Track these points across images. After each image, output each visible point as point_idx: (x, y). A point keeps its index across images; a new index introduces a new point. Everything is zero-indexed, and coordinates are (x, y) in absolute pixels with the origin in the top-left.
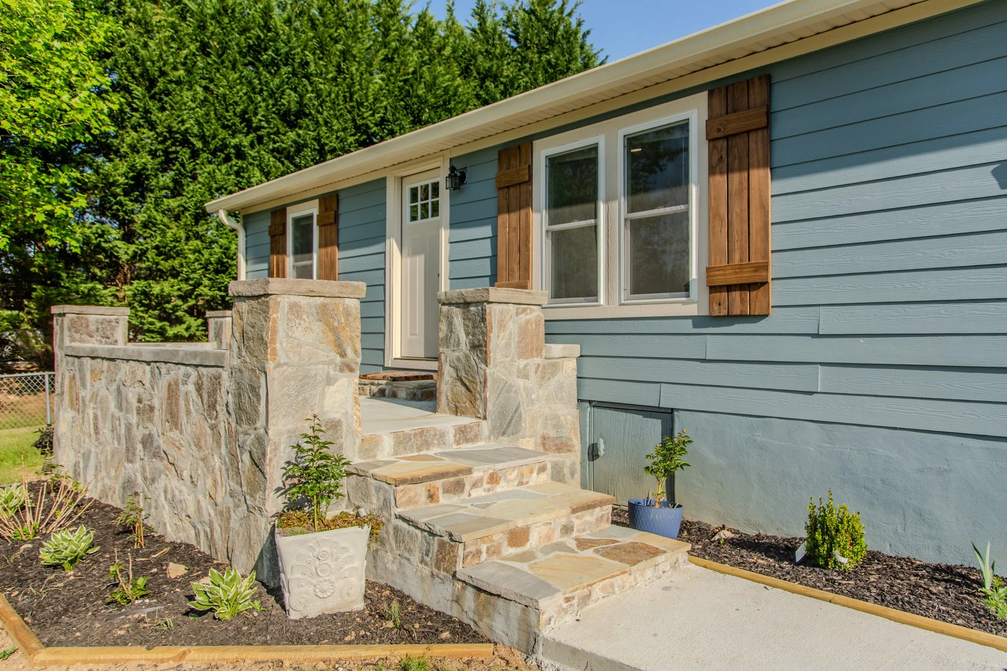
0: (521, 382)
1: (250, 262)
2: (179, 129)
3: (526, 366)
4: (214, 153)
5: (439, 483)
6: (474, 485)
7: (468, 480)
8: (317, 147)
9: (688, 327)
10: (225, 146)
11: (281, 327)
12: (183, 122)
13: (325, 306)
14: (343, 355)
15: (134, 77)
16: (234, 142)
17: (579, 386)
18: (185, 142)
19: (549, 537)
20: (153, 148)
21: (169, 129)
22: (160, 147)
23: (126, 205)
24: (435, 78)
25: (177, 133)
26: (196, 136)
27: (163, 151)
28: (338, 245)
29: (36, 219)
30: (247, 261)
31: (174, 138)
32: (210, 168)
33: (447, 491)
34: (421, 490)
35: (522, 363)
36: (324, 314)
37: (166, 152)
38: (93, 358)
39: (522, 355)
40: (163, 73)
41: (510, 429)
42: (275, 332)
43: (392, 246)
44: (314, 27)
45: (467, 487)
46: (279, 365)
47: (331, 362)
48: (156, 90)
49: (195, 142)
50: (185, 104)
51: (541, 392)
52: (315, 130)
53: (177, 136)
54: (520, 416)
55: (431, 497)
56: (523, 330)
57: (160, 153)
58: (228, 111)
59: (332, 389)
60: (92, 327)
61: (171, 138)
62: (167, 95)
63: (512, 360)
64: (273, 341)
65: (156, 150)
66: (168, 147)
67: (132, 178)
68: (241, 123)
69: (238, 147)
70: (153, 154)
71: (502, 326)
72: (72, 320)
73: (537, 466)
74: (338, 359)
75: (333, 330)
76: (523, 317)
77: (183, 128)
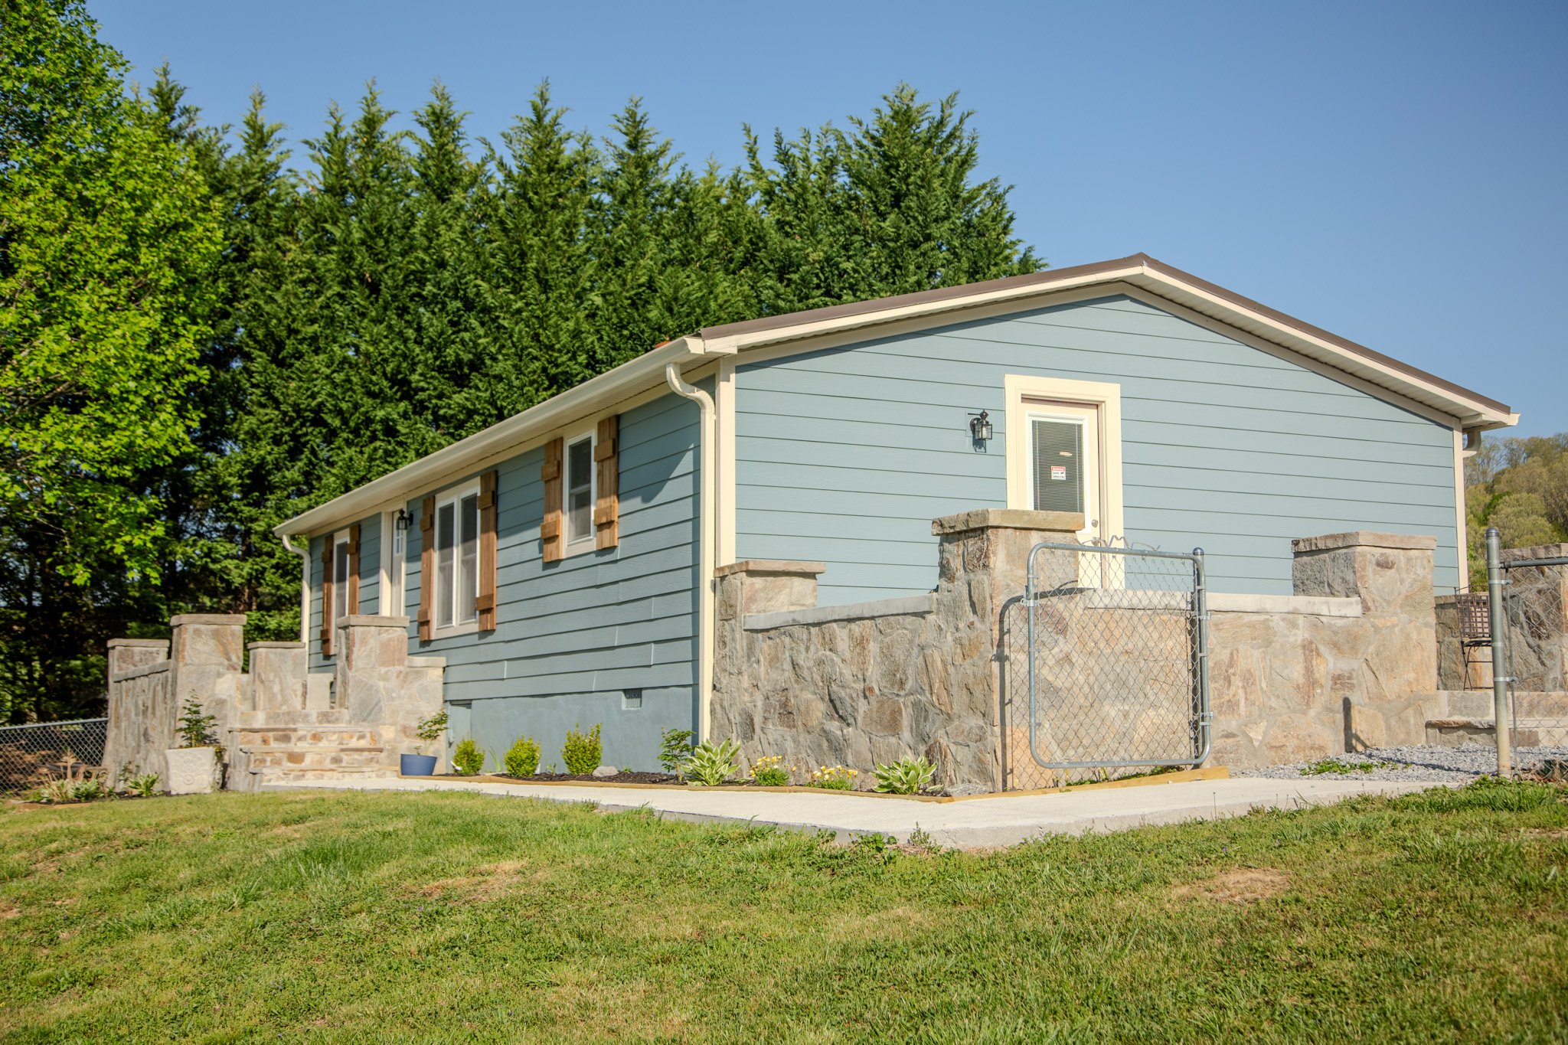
0: (381, 684)
1: (314, 589)
2: (309, 405)
3: (387, 672)
4: (356, 432)
5: (271, 734)
6: (300, 739)
7: (294, 736)
8: (494, 412)
10: (368, 421)
11: (188, 643)
12: (313, 396)
13: (218, 630)
14: (229, 659)
15: (256, 341)
16: (380, 414)
17: (445, 690)
18: (318, 422)
19: (320, 762)
20: (277, 432)
21: (296, 407)
22: (287, 430)
23: (241, 511)
25: (306, 410)
26: (331, 411)
27: (290, 435)
28: (359, 575)
29: (116, 551)
30: (311, 589)
31: (303, 417)
32: (350, 452)
33: (276, 739)
34: (258, 736)
35: (383, 670)
36: (216, 635)
37: (294, 437)
39: (383, 664)
40: (292, 332)
41: (371, 718)
42: (184, 645)
43: (384, 577)
44: (505, 230)
45: (293, 739)
46: (186, 665)
47: (220, 664)
48: (284, 353)
49: (330, 421)
50: (316, 372)
51: (402, 692)
52: (486, 390)
53: (307, 414)
54: (381, 709)
55: (265, 741)
56: (385, 646)
57: (286, 438)
58: (374, 373)
59: (221, 680)
60: (137, 658)
61: (299, 417)
62: (298, 359)
63: (373, 667)
64: (183, 651)
65: (282, 434)
66: (296, 429)
67: (249, 476)
68: (391, 388)
69: (385, 421)
70: (277, 441)
71: (364, 642)
72: (120, 652)
73: (357, 734)
74: (226, 662)
75: (223, 644)
76: (385, 636)
77: (314, 404)
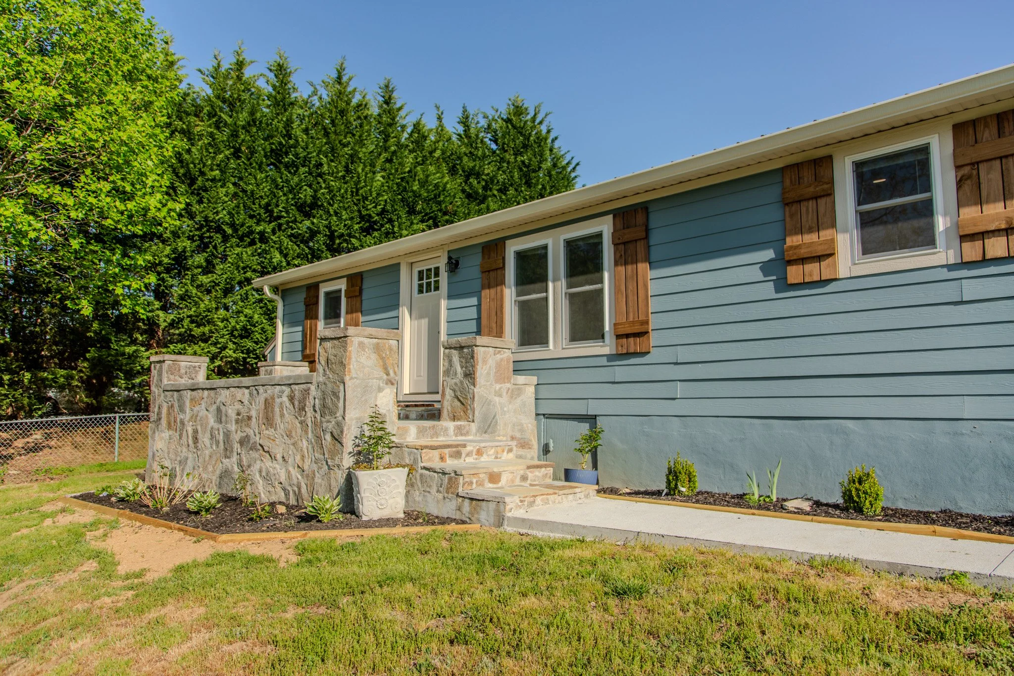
0: (497, 399)
1: (285, 326)
2: (214, 218)
3: (500, 389)
4: (241, 239)
5: (447, 451)
6: (468, 455)
7: (464, 451)
8: (328, 233)
9: (604, 362)
10: (251, 232)
11: (354, 356)
12: (217, 213)
13: (378, 344)
14: (388, 374)
15: (178, 177)
16: (259, 229)
17: (536, 405)
18: (219, 229)
19: (513, 481)
20: (191, 234)
21: (206, 219)
22: (197, 233)
23: (167, 281)
24: (427, 176)
25: (212, 221)
26: (227, 224)
27: (199, 236)
28: (362, 312)
30: (283, 325)
31: (209, 226)
32: (238, 250)
33: (451, 456)
34: (436, 454)
35: (498, 386)
36: (377, 349)
37: (201, 238)
38: (193, 390)
39: (497, 381)
40: (202, 173)
41: (490, 430)
42: (350, 359)
43: (404, 312)
44: (327, 134)
45: (463, 455)
46: (351, 378)
47: (380, 379)
48: (196, 186)
49: (226, 230)
50: (220, 198)
51: (510, 406)
52: (327, 219)
53: (212, 224)
54: (497, 422)
55: (442, 458)
56: (499, 365)
57: (196, 238)
58: (254, 204)
59: (381, 394)
60: (183, 371)
61: (207, 225)
62: (204, 191)
63: (491, 384)
64: (349, 364)
65: (193, 236)
66: (204, 233)
67: (173, 259)
68: (265, 213)
69: (262, 234)
70: (191, 238)
71: (485, 362)
72: (169, 365)
73: (507, 448)
74: (385, 377)
75: (382, 358)
76: (499, 357)
77: (217, 218)
